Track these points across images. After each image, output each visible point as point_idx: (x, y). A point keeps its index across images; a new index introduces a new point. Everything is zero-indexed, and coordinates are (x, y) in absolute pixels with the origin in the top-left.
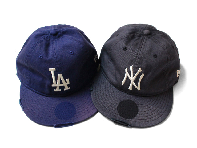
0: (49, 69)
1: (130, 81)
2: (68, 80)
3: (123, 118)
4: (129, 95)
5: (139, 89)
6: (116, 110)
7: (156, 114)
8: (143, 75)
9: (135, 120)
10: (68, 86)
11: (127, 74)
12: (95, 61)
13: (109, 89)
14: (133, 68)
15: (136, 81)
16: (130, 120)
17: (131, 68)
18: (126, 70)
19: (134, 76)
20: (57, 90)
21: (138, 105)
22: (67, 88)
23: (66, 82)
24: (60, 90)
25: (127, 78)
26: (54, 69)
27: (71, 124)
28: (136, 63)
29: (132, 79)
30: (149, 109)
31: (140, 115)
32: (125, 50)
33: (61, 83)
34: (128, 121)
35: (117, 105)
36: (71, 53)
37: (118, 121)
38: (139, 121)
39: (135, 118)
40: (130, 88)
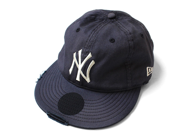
1: (77, 69)
3: (61, 113)
4: (77, 88)
5: (88, 80)
6: (57, 103)
7: (106, 115)
8: (93, 63)
9: (76, 118)
11: (75, 60)
13: (58, 79)
14: (82, 53)
16: (69, 116)
17: (80, 52)
19: (82, 62)
21: (85, 101)
25: (75, 65)
28: (86, 47)
29: (80, 66)
30: (99, 107)
31: (84, 113)
32: (78, 32)
34: (65, 117)
35: (59, 98)
37: (54, 115)
38: (80, 119)
39: (77, 115)
40: (78, 79)
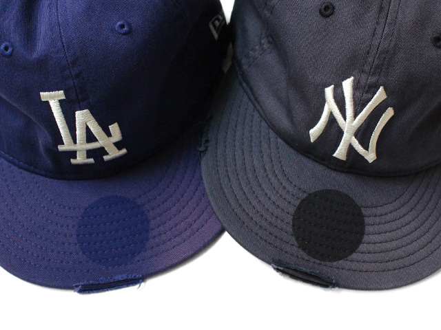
0: (42, 93)
1: (341, 133)
2: (114, 128)
3: (313, 260)
4: (334, 174)
5: (371, 156)
6: (290, 229)
8: (389, 113)
9: (353, 265)
10: (118, 145)
11: (330, 105)
12: (216, 36)
13: (265, 146)
14: (356, 87)
15: (363, 134)
16: (335, 264)
17: (347, 85)
18: (329, 92)
19: (355, 115)
20: (80, 159)
21: (363, 210)
22: (113, 153)
23: (109, 134)
24: (91, 160)
25: (332, 120)
26: (60, 94)
27: (131, 280)
28: (366, 68)
29: (349, 125)
30: (403, 221)
31: (371, 248)
32: (327, 16)
33: (90, 137)
34: (326, 269)
35: (292, 210)
36: (122, 26)
37: (295, 270)
38: (366, 266)
39: (354, 256)
40: (340, 153)
